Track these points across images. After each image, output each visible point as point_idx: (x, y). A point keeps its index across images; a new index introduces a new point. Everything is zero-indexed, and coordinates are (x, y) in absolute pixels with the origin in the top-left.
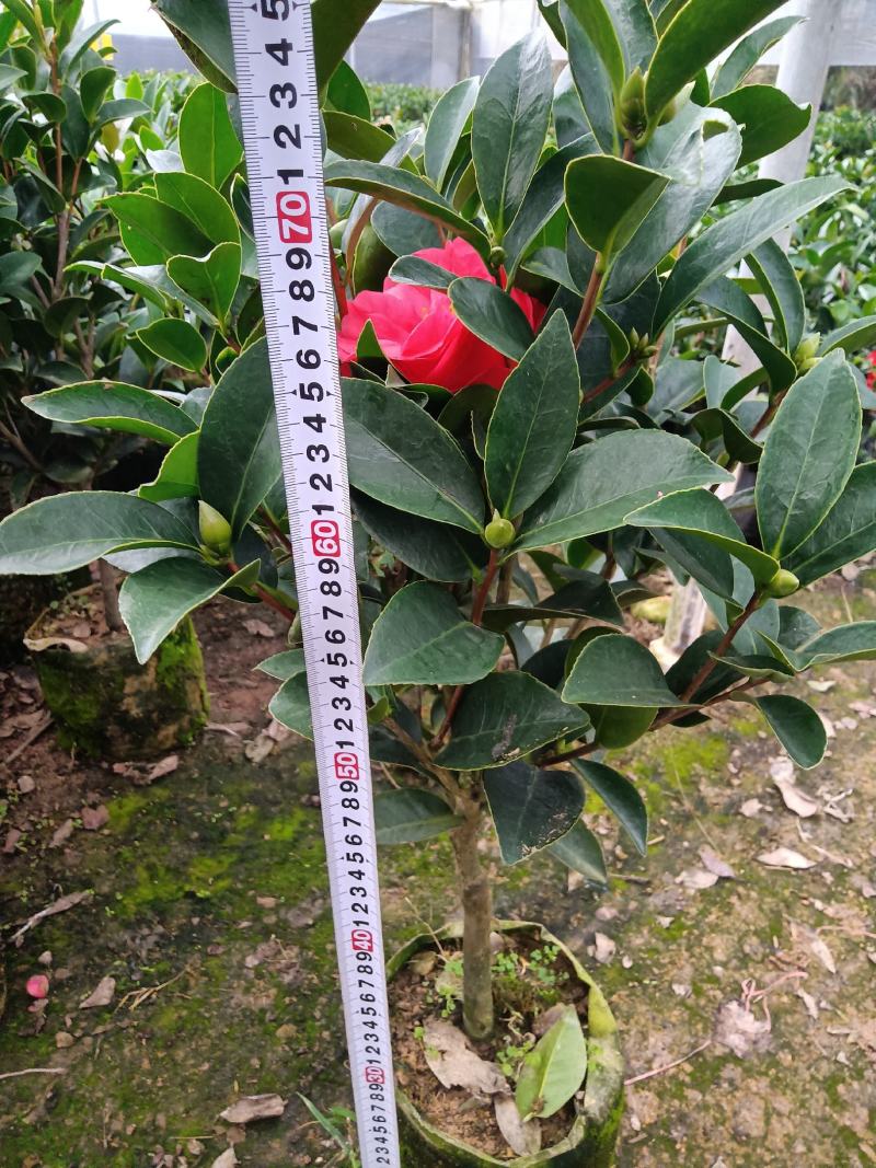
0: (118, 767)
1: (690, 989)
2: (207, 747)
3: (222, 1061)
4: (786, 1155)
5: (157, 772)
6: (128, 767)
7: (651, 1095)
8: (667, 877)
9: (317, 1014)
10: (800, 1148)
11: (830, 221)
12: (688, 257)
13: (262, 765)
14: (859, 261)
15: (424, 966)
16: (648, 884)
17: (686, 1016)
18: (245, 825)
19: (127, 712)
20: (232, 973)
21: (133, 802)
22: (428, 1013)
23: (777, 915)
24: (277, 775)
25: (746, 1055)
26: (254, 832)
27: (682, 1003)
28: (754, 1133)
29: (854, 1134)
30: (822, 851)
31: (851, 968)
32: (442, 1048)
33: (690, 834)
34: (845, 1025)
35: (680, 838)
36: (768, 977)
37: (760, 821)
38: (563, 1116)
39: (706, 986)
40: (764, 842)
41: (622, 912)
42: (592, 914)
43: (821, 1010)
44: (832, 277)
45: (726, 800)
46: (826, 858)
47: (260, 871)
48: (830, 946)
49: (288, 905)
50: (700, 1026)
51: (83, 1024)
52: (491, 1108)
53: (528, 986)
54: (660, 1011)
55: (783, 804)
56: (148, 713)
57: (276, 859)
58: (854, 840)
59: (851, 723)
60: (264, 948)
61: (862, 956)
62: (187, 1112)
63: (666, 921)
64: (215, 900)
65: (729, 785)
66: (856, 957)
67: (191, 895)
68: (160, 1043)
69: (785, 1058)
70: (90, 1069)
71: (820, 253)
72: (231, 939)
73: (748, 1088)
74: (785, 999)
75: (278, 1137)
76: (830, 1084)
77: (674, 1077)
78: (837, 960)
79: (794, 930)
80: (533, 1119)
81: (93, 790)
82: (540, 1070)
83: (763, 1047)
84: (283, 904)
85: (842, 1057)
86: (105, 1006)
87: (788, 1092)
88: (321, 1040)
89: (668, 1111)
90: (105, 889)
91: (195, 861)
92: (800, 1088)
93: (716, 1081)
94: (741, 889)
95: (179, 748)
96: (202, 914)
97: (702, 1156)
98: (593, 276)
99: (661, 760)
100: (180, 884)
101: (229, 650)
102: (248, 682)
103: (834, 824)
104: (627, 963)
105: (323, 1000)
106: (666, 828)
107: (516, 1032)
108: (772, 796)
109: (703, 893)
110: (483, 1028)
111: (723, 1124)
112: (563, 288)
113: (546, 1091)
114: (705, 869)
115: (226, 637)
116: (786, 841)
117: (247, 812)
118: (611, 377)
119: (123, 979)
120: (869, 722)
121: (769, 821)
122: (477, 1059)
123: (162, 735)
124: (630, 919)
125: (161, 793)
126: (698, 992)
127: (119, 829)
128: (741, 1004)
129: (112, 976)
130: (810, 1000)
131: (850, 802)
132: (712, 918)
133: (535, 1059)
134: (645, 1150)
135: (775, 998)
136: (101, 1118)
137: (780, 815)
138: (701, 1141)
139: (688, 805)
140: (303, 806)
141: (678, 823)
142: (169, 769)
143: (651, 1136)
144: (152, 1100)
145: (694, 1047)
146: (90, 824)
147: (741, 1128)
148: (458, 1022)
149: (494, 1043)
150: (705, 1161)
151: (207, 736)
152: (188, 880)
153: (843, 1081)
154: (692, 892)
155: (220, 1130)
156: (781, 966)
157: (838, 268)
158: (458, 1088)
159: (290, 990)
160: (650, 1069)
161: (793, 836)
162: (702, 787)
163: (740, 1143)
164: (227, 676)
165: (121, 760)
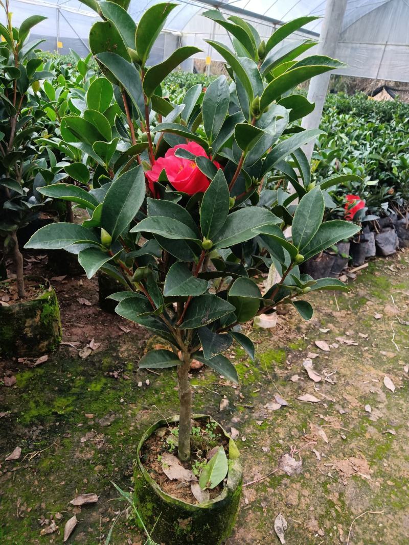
0: (20, 360)
1: (269, 449)
2: (61, 352)
3: (71, 481)
4: (306, 511)
5: (38, 362)
6: (25, 360)
7: (253, 491)
8: (261, 405)
9: (113, 461)
10: (312, 508)
11: (333, 140)
12: (272, 153)
13: (86, 360)
14: (344, 158)
15: (162, 433)
16: (253, 408)
17: (268, 460)
18: (79, 384)
19: (26, 334)
20: (74, 444)
21: (27, 375)
22: (163, 451)
23: (305, 420)
24: (93, 364)
25: (292, 474)
26: (83, 387)
27: (266, 454)
28: (294, 504)
29: (333, 502)
30: (323, 395)
31: (334, 441)
32: (169, 464)
33: (270, 388)
34: (331, 462)
35: (266, 390)
36: (301, 444)
37: (299, 383)
38: (218, 489)
39: (276, 448)
40: (300, 392)
41: (242, 419)
42: (230, 420)
43: (322, 457)
44: (332, 164)
45: (285, 375)
46: (325, 398)
47: (86, 403)
48: (326, 432)
49: (99, 417)
50: (273, 464)
51: (7, 467)
52: (189, 487)
53: (204, 440)
54: (257, 458)
55: (308, 377)
56: (35, 335)
57: (93, 399)
58: (336, 391)
59: (336, 346)
60: (89, 435)
61: (339, 436)
62: (55, 501)
63: (260, 423)
64: (66, 415)
65: (287, 369)
66: (336, 437)
67: (55, 413)
68: (43, 474)
69: (307, 475)
70: (10, 485)
71: (327, 154)
72: (73, 431)
73: (292, 487)
74: (308, 453)
75: (96, 511)
76: (324, 484)
77: (263, 483)
78: (329, 438)
79: (311, 425)
80: (206, 490)
81: (8, 369)
82: (209, 472)
83: (298, 471)
84: (97, 417)
85: (329, 474)
86: (17, 459)
87: (308, 488)
88: (114, 471)
89: (260, 496)
90: (16, 411)
91: (57, 400)
92: (313, 487)
93: (280, 484)
94: (290, 410)
95: (48, 352)
96: (60, 421)
97: (273, 513)
98: (241, 158)
99: (259, 359)
100: (50, 409)
101: (70, 311)
102: (79, 325)
103: (328, 385)
104: (244, 439)
105: (115, 455)
106: (261, 386)
107: (200, 457)
108: (304, 374)
109: (275, 412)
110: (186, 456)
111: (282, 501)
112: (231, 161)
113: (212, 479)
114: (276, 402)
115: (69, 305)
116: (309, 391)
117: (80, 379)
118: (246, 192)
119: (25, 448)
120: (344, 345)
121: (302, 383)
122: (184, 469)
123: (41, 345)
124: (245, 422)
125: (40, 371)
126: (272, 450)
127: (21, 386)
128: (290, 455)
129: (21, 447)
130: (318, 454)
131: (335, 376)
132: (279, 421)
133: (207, 467)
134: (250, 511)
135: (303, 453)
136: (16, 506)
137: (307, 381)
138: (273, 507)
139: (270, 377)
140: (105, 377)
141: (265, 384)
142: (44, 361)
143: (252, 506)
144: (39, 497)
145: (271, 471)
146: (7, 383)
147: (289, 502)
148: (176, 455)
149: (190, 462)
150: (274, 515)
151: (61, 347)
152: (53, 407)
153: (330, 483)
154: (271, 411)
155: (70, 509)
156: (306, 440)
157: (335, 160)
158: (176, 480)
159: (100, 451)
160: (253, 480)
161: (312, 390)
162: (276, 370)
163: (288, 508)
164: (70, 322)
165: (21, 357)
